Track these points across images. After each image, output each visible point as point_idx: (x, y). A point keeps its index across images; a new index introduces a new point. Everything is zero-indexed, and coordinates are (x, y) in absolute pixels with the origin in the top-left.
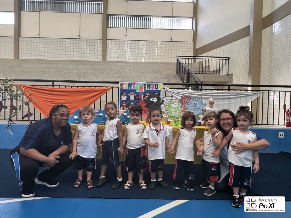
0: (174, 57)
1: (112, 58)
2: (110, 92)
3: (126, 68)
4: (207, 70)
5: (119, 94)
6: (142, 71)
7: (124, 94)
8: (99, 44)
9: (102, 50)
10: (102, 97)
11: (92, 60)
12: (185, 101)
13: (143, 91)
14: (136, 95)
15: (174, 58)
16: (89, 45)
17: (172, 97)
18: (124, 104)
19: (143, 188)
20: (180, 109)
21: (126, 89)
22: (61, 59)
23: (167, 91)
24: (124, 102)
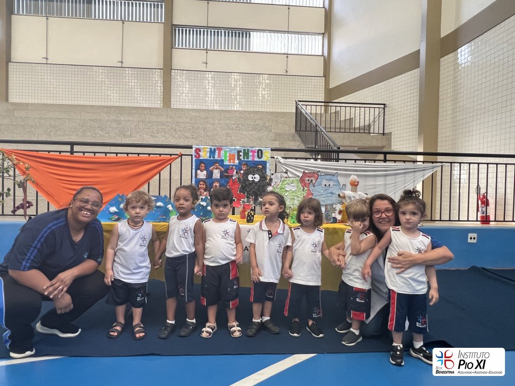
0: (291, 102)
1: (181, 103)
2: (176, 165)
3: (206, 120)
4: (348, 126)
5: (194, 167)
6: (234, 126)
7: (203, 168)
8: (157, 78)
9: (162, 88)
10: (161, 172)
11: (145, 105)
12: (308, 180)
13: (237, 162)
14: (223, 169)
15: (291, 105)
16: (139, 79)
17: (286, 173)
18: (202, 186)
19: (234, 335)
20: (301, 195)
21: (205, 158)
22: (88, 103)
23: (277, 163)
24: (202, 181)
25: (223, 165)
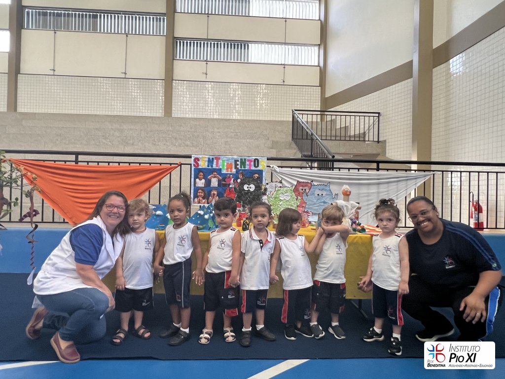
1: (182, 112)
3: (206, 129)
4: (343, 134)
6: (233, 135)
7: (201, 176)
8: (159, 88)
9: (163, 98)
10: (162, 181)
11: (147, 114)
12: (302, 190)
13: (234, 170)
14: (221, 178)
15: (288, 113)
16: (141, 89)
17: (281, 182)
18: (200, 194)
19: (227, 340)
20: (294, 204)
21: (204, 167)
22: (93, 113)
23: (273, 172)
24: (201, 189)
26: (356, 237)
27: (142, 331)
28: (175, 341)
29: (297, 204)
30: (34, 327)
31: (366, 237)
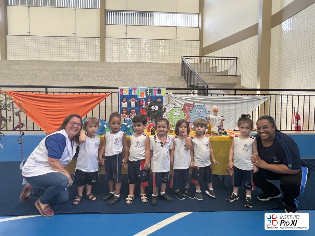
2: (109, 99)
3: (127, 69)
5: (119, 100)
7: (125, 100)
8: (97, 43)
10: (100, 103)
12: (188, 108)
13: (145, 96)
14: (137, 101)
18: (125, 111)
19: (143, 201)
21: (126, 94)
23: (170, 97)
24: (125, 108)
25: (137, 99)
26: (221, 138)
27: (91, 197)
28: (111, 202)
29: (185, 118)
30: (24, 196)
31: (227, 138)
